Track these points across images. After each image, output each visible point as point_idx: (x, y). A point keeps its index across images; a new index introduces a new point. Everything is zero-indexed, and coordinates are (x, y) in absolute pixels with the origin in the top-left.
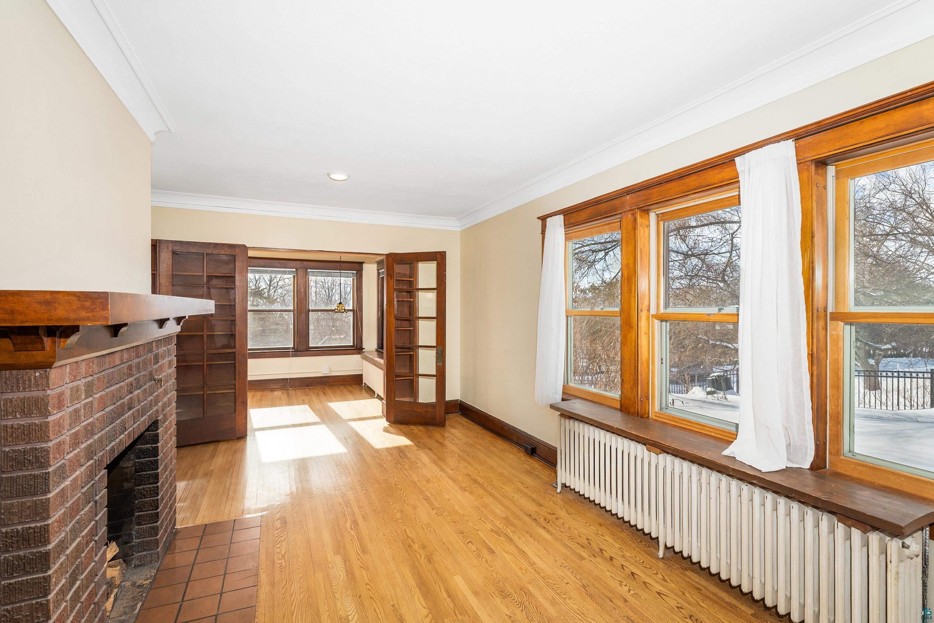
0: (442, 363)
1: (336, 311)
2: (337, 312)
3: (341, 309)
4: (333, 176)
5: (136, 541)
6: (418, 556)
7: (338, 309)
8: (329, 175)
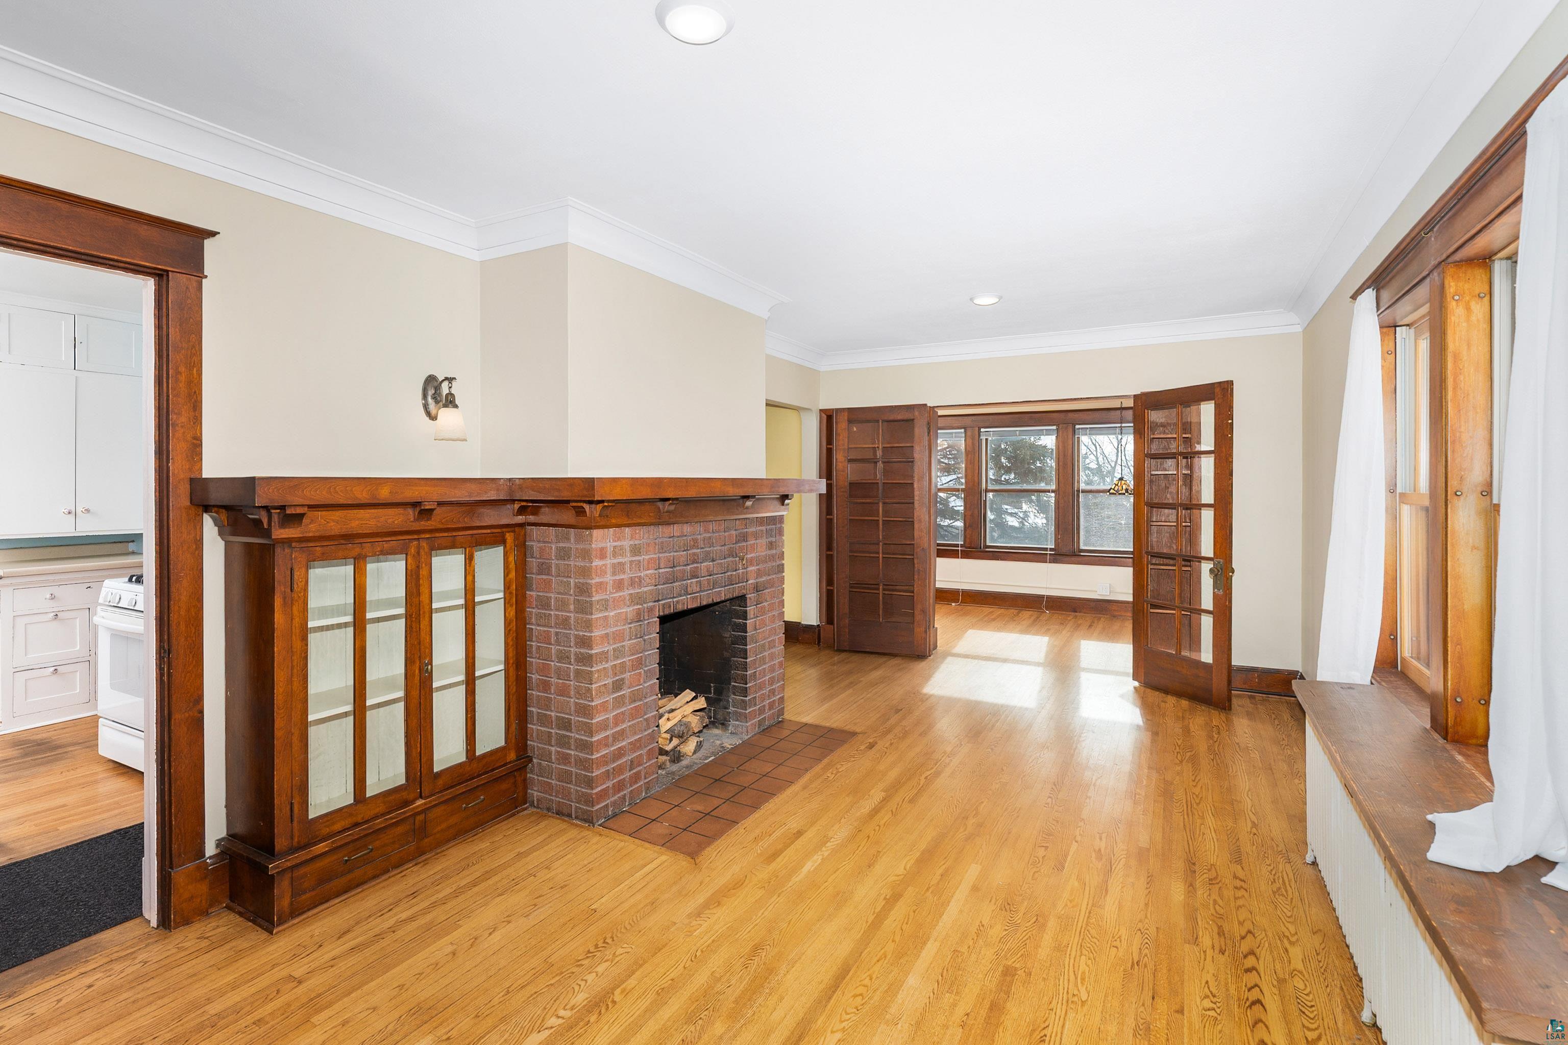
0: (1225, 592)
1: (1112, 491)
2: (1113, 494)
3: (1120, 488)
4: (977, 301)
5: (732, 709)
6: (962, 830)
7: (1116, 489)
8: (972, 299)
